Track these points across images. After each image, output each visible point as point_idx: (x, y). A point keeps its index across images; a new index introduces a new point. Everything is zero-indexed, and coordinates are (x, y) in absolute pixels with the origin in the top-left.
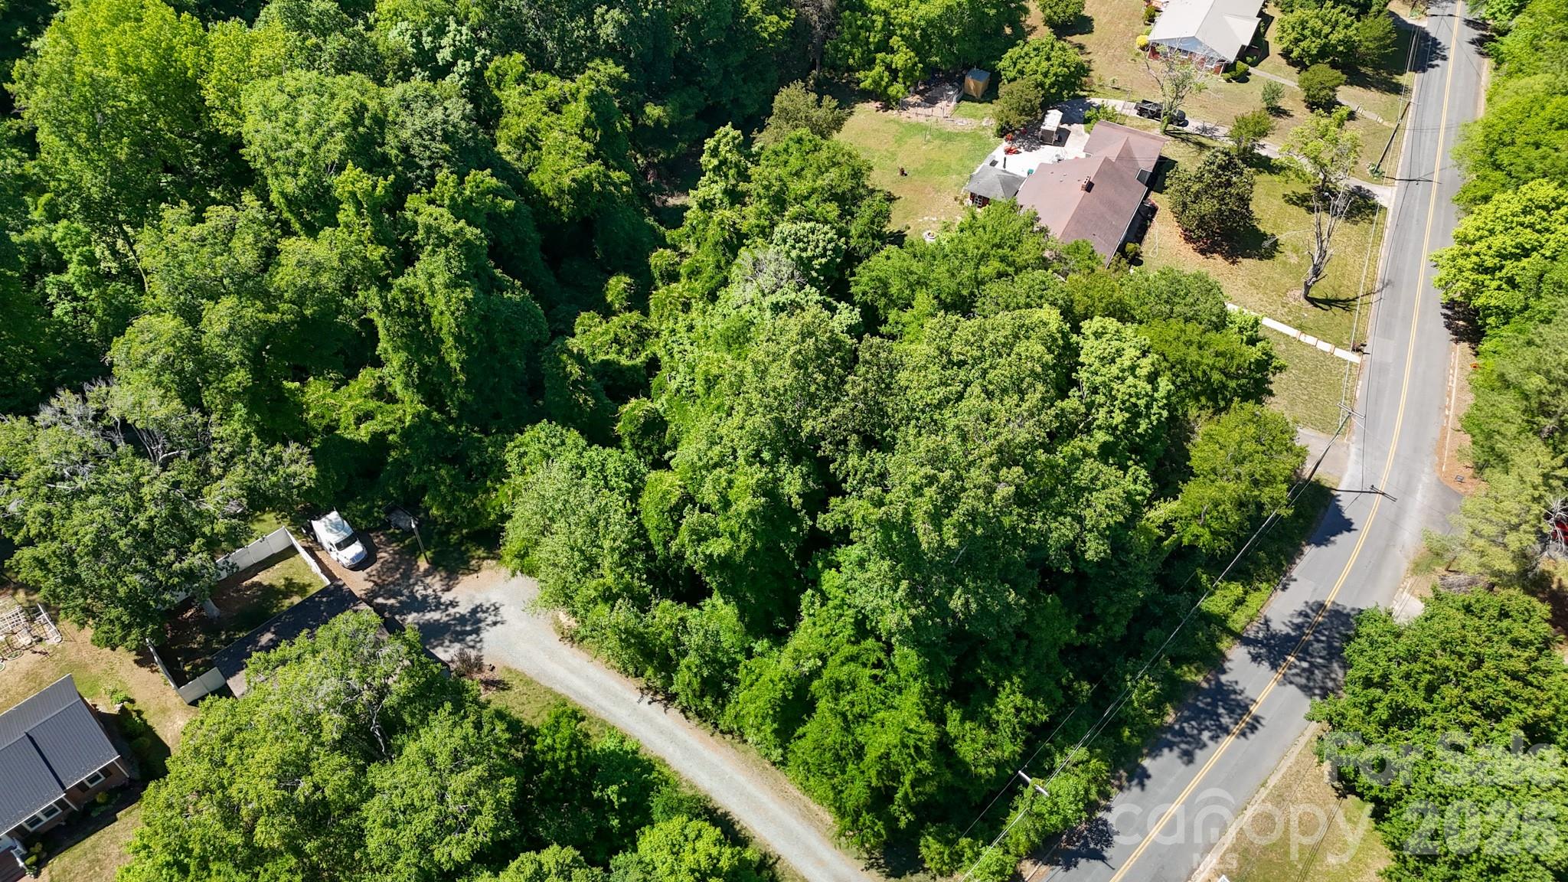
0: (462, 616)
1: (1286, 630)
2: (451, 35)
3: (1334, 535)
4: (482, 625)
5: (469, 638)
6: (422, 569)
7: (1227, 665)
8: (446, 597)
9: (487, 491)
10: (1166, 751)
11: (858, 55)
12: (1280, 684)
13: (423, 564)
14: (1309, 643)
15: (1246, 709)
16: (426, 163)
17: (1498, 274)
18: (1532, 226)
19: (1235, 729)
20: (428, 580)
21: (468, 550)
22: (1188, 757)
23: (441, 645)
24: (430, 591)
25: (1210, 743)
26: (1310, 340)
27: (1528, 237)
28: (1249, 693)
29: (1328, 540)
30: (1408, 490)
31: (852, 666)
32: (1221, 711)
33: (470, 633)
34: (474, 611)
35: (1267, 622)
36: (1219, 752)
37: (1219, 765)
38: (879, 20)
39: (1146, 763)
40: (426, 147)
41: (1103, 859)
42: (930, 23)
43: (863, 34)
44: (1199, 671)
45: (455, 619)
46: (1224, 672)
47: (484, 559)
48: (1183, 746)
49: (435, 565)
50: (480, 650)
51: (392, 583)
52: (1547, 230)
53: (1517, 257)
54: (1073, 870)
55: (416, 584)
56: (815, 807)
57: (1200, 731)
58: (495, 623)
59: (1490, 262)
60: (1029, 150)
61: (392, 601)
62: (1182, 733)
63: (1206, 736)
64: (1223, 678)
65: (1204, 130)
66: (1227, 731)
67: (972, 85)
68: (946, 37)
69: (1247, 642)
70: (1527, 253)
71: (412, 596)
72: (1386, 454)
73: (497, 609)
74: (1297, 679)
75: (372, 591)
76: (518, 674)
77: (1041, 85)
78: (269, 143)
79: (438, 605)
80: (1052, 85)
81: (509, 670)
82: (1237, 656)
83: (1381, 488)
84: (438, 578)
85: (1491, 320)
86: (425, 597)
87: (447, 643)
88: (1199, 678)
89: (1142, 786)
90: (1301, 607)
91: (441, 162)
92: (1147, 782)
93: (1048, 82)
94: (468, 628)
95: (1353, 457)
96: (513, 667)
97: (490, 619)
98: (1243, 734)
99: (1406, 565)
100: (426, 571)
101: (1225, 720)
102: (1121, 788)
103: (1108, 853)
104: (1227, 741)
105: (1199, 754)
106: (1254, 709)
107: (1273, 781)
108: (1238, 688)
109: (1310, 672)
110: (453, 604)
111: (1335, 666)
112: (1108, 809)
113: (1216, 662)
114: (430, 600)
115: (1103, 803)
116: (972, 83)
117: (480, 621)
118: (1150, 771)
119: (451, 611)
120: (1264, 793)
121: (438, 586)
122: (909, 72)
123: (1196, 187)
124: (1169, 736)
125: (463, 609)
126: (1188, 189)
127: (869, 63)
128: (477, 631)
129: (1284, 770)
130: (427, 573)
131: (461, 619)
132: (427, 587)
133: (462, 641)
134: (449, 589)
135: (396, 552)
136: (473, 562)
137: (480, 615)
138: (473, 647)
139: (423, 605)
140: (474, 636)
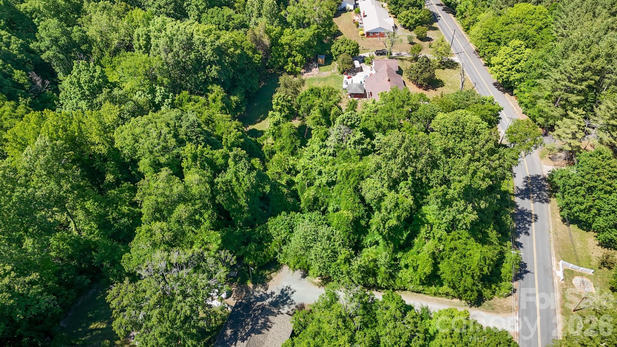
0: (279, 295)
1: (524, 188)
2: (158, 91)
4: (289, 295)
5: (288, 302)
6: (251, 287)
7: (517, 204)
8: (268, 292)
9: (267, 247)
10: (520, 235)
11: (282, 61)
12: (534, 203)
13: (250, 285)
14: (532, 189)
15: (531, 213)
16: (194, 137)
17: (513, 70)
18: (518, 53)
19: (532, 220)
20: (257, 289)
21: (262, 274)
22: (527, 233)
24: (261, 293)
25: (530, 227)
27: (518, 57)
28: (528, 209)
31: (453, 242)
32: (526, 217)
33: (287, 300)
34: (282, 292)
35: (518, 188)
36: (533, 228)
37: (536, 231)
38: (287, 47)
39: (518, 240)
40: (193, 131)
41: (528, 272)
42: (305, 43)
43: (282, 53)
44: (512, 209)
45: (277, 298)
46: (518, 206)
47: (270, 274)
48: (524, 231)
49: (255, 283)
50: (295, 304)
52: (522, 53)
53: (517, 63)
54: (524, 279)
55: (253, 293)
56: (440, 299)
57: (525, 225)
58: (293, 293)
59: (510, 67)
60: (354, 75)
62: (520, 228)
63: (527, 225)
64: (519, 208)
65: (398, 54)
66: (531, 222)
67: (321, 61)
68: (310, 47)
69: (517, 195)
70: (519, 61)
71: (255, 297)
73: (289, 288)
74: (537, 200)
77: (349, 54)
78: (150, 146)
79: (268, 296)
80: (352, 53)
82: (517, 200)
84: (260, 287)
85: (516, 83)
86: (261, 295)
88: (514, 211)
89: (522, 247)
90: (523, 180)
91: (199, 135)
92: (522, 245)
93: (351, 52)
94: (285, 298)
97: (290, 292)
98: (535, 221)
99: (538, 158)
100: (253, 287)
101: (528, 219)
103: (528, 269)
104: (533, 224)
105: (529, 231)
106: (533, 213)
107: (551, 230)
108: (525, 209)
109: (538, 196)
110: (273, 293)
111: (543, 192)
113: (514, 205)
114: (263, 295)
116: (321, 60)
117: (287, 294)
118: (521, 242)
119: (274, 296)
120: (552, 234)
121: (262, 290)
122: (302, 62)
123: (420, 70)
124: (518, 230)
125: (278, 293)
126: (417, 72)
127: (286, 63)
128: (289, 298)
129: (552, 226)
130: (254, 287)
131: (280, 297)
132: (258, 292)
133: (286, 304)
134: (267, 289)
135: (237, 286)
136: (268, 276)
137: (285, 292)
138: (292, 304)
139: (262, 299)
140: (289, 300)
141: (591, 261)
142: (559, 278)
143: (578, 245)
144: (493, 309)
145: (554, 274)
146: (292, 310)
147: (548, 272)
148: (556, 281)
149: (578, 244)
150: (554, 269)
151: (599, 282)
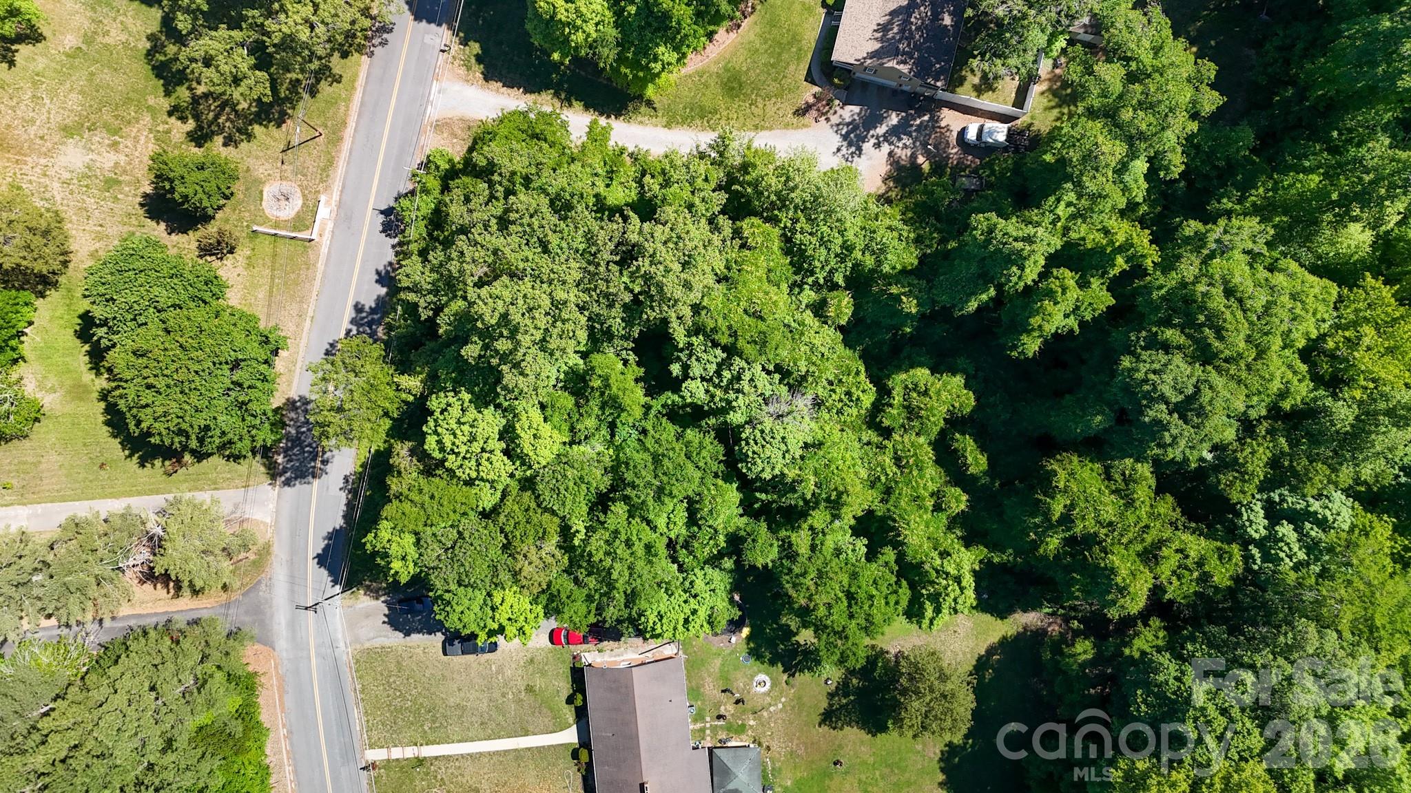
3: (327, 546)
4: (846, 144)
5: (845, 129)
6: (920, 157)
8: (886, 148)
10: (373, 305)
13: (922, 161)
20: (909, 152)
22: (358, 308)
23: (859, 114)
24: (901, 145)
25: (349, 326)
26: (410, 752)
29: (330, 539)
30: (293, 625)
33: (848, 133)
34: (860, 149)
37: (340, 317)
39: (383, 291)
41: (382, 212)
45: (866, 137)
47: (887, 190)
48: (364, 315)
49: (916, 168)
50: (832, 126)
51: (930, 136)
54: (395, 195)
55: (914, 144)
57: (358, 331)
58: (839, 150)
61: (918, 122)
62: (369, 324)
63: (354, 330)
71: (909, 135)
72: (318, 655)
73: (847, 160)
75: (937, 121)
76: (797, 127)
79: (886, 138)
81: (805, 126)
83: (311, 613)
84: (904, 158)
86: (900, 139)
87: (856, 117)
89: (378, 273)
92: (376, 277)
94: (852, 136)
95: (340, 636)
96: (805, 130)
97: (844, 150)
98: (332, 345)
99: (275, 549)
100: (916, 158)
102: (390, 264)
103: (381, 218)
104: (340, 334)
105: (353, 314)
107: (308, 323)
110: (878, 146)
112: (393, 247)
114: (894, 139)
115: (398, 249)
117: (850, 145)
118: (378, 286)
119: (873, 141)
120: (310, 313)
121: (898, 152)
124: (376, 317)
125: (868, 146)
128: (845, 137)
129: (304, 334)
130: (913, 157)
131: (863, 139)
132: (905, 146)
133: (848, 124)
134: (891, 154)
135: (948, 158)
136: (891, 184)
137: (853, 149)
138: (838, 125)
139: (896, 132)
140: (844, 132)
141: (249, 258)
142: (328, 203)
143: (262, 294)
144: (469, 128)
145: (334, 215)
146: (835, 112)
147: (345, 216)
148: (336, 197)
149: (260, 296)
150: (330, 225)
151: (249, 211)
